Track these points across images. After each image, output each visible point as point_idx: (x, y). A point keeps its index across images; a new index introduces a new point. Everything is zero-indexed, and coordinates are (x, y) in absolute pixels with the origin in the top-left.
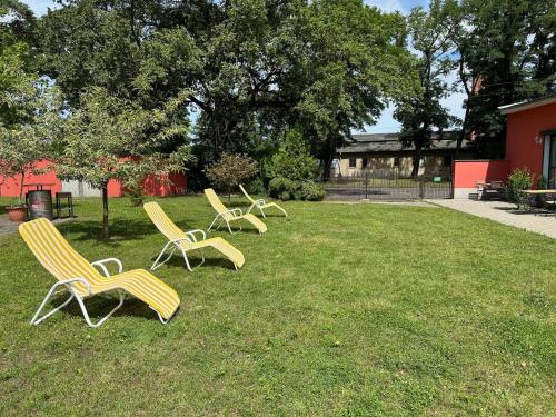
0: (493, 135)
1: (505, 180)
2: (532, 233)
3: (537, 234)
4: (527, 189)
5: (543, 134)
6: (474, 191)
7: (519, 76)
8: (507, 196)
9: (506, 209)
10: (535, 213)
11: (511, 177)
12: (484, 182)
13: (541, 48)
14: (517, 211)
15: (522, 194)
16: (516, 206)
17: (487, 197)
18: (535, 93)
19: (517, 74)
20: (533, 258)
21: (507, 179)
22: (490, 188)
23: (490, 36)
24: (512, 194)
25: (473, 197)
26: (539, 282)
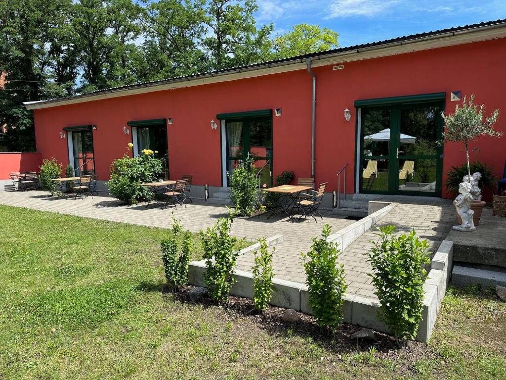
0: (23, 128)
1: (37, 170)
2: (64, 215)
3: (68, 216)
4: (57, 177)
5: (66, 130)
6: (10, 182)
7: (40, 77)
8: (41, 185)
9: (42, 197)
10: (66, 198)
11: (42, 168)
12: (18, 173)
13: (58, 56)
14: (51, 198)
15: (52, 182)
16: (50, 194)
17: (23, 188)
18: (57, 94)
19: (38, 74)
20: (64, 236)
21: (39, 170)
22: (25, 179)
23: (8, 32)
24: (44, 182)
25: (10, 189)
26: (68, 255)
